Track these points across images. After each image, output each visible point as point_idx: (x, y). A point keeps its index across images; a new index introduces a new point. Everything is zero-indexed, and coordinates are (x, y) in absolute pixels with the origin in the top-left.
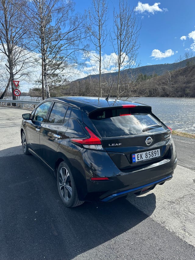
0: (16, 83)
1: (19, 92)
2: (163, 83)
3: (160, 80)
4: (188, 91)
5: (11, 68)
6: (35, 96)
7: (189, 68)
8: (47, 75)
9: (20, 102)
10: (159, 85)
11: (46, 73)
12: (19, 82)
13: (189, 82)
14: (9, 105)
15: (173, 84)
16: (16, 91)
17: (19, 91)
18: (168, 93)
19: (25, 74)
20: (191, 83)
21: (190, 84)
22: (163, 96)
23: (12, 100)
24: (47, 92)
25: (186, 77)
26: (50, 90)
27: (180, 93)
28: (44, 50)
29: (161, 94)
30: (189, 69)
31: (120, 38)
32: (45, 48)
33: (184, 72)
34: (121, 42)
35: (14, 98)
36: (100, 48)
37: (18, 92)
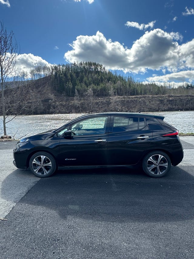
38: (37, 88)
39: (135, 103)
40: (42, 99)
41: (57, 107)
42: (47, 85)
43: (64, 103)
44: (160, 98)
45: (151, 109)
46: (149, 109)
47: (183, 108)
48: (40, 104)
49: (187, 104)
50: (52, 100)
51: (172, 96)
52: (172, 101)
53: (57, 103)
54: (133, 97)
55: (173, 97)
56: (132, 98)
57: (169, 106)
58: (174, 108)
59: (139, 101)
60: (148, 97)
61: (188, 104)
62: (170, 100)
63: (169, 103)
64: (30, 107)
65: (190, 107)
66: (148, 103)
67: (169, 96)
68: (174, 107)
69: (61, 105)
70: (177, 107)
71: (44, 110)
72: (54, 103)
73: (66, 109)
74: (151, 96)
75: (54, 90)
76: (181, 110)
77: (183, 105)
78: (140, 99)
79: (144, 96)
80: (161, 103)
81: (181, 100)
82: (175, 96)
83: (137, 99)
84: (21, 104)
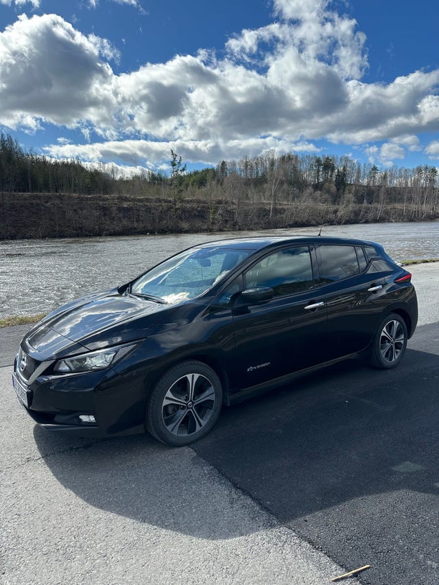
39: (33, 213)
44: (101, 203)
45: (81, 228)
46: (76, 230)
47: (155, 228)
49: (161, 219)
51: (126, 200)
52: (128, 210)
54: (26, 194)
55: (130, 201)
56: (25, 199)
57: (125, 222)
58: (135, 229)
59: (45, 207)
60: (70, 197)
61: (164, 219)
62: (124, 208)
63: (124, 217)
65: (168, 227)
66: (70, 214)
67: (121, 199)
68: (135, 225)
70: (141, 225)
74: (75, 195)
76: (152, 233)
77: (154, 220)
78: (47, 202)
79: (58, 194)
80: (105, 215)
81: (148, 210)
82: (134, 200)
83: (38, 201)
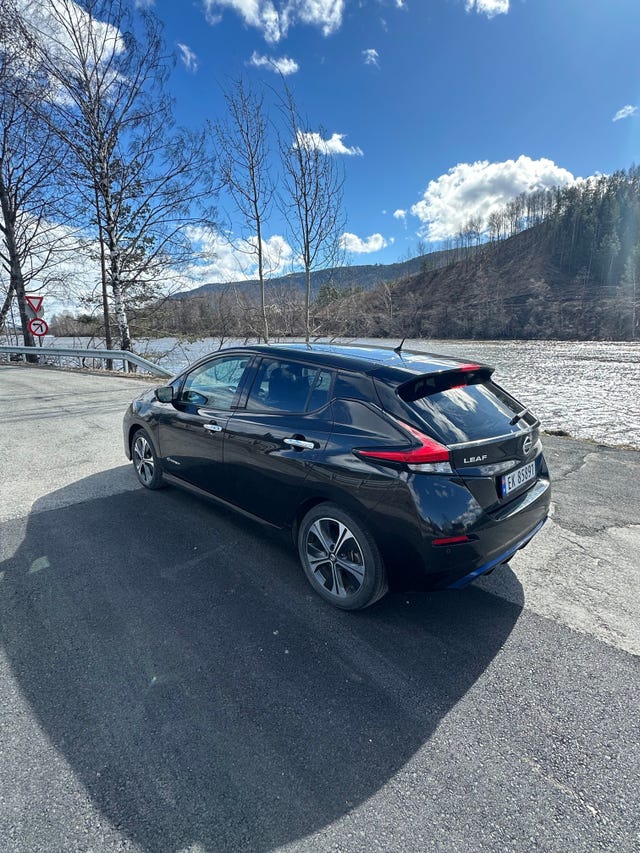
0: (35, 303)
1: (43, 325)
2: (376, 307)
3: (368, 300)
4: (426, 325)
5: (15, 262)
6: (82, 336)
7: (427, 275)
8: (121, 282)
9: (44, 353)
10: (368, 310)
11: (116, 279)
12: (41, 299)
13: (427, 307)
14: (16, 359)
15: (395, 310)
16: (36, 322)
17: (43, 322)
18: (386, 329)
19: (55, 279)
20: (431, 308)
21: (430, 311)
22: (375, 336)
23: (23, 347)
24: (123, 326)
25: (421, 295)
26: (129, 321)
27: (411, 330)
28: (109, 219)
29: (371, 331)
30: (426, 278)
31: (304, 204)
32: (112, 215)
33: (416, 285)
34: (307, 211)
35: (28, 342)
36: (258, 222)
37: (40, 326)
38: (500, 264)
40: (507, 296)
41: (549, 318)
42: (533, 251)
43: (577, 306)
48: (499, 310)
50: (536, 297)
53: (554, 307)
64: (470, 319)
69: (565, 311)
71: (510, 327)
72: (540, 309)
73: (580, 324)
75: (552, 266)
84: (449, 309)
